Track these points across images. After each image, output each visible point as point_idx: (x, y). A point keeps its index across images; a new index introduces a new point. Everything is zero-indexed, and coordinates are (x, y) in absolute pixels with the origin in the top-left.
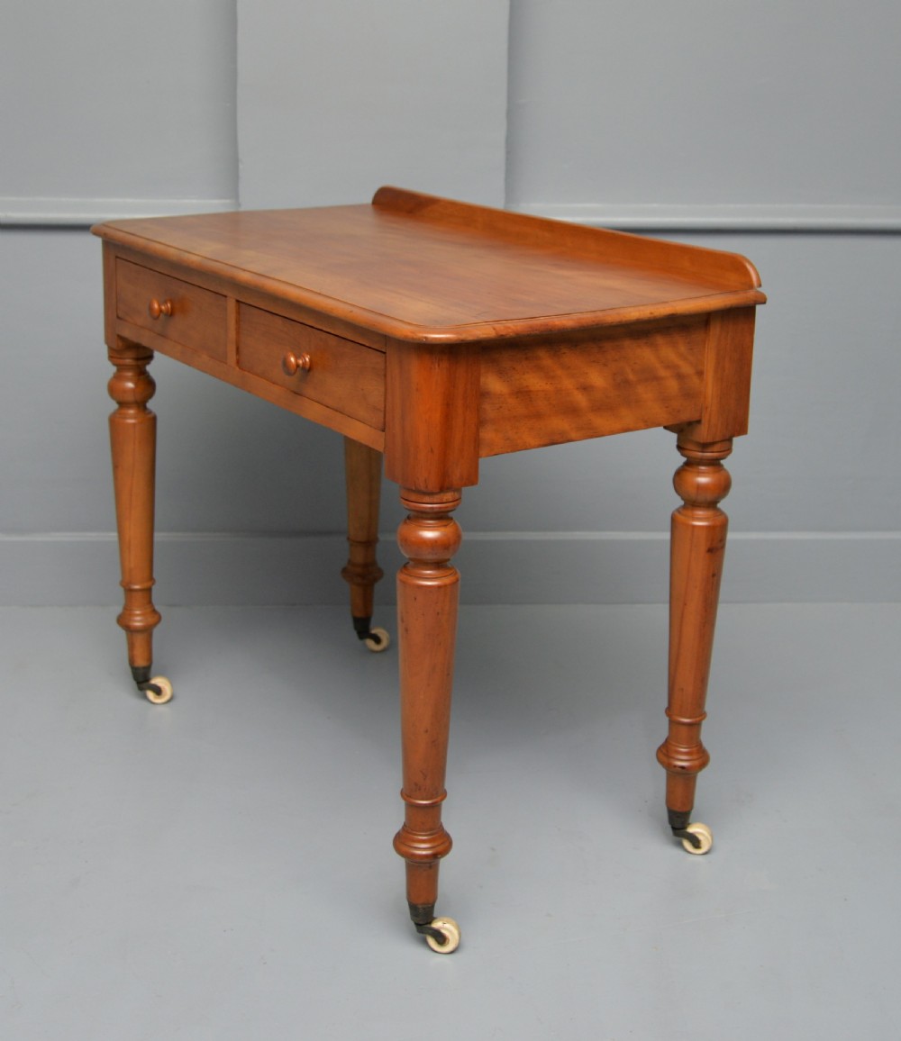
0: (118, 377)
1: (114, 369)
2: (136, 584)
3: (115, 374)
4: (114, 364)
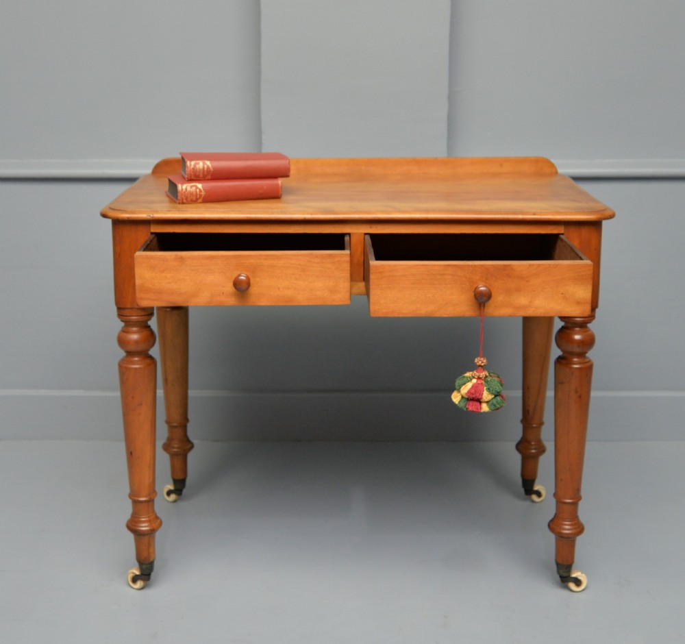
0: (125, 331)
1: (122, 324)
2: (143, 497)
3: (123, 328)
4: (122, 321)
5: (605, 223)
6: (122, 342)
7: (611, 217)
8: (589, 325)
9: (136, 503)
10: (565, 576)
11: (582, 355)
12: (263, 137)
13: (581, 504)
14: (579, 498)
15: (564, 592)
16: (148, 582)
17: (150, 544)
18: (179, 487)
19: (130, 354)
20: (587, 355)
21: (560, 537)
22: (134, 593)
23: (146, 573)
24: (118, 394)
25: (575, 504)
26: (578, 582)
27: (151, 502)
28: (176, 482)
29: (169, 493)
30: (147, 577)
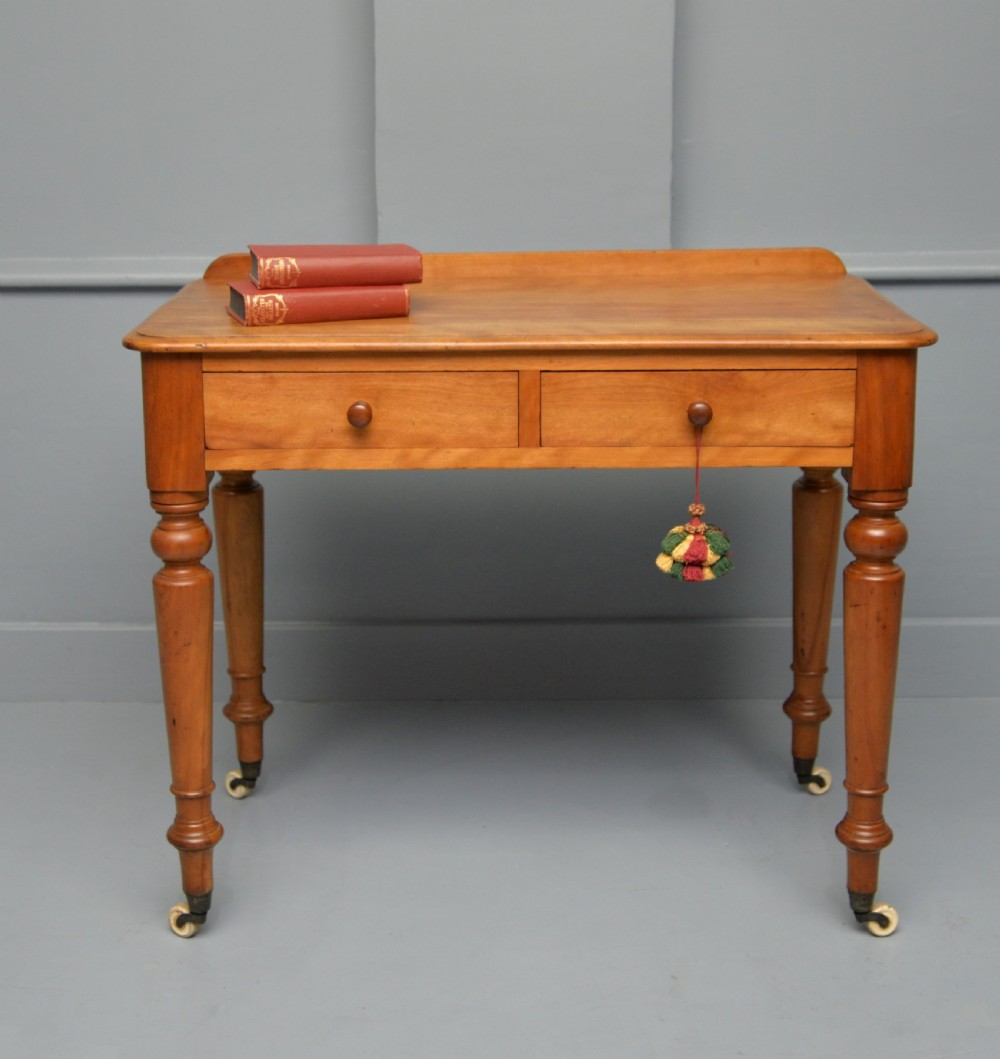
5: (921, 351)
6: (158, 546)
7: (932, 342)
8: (897, 514)
9: (181, 800)
10: (862, 910)
11: (886, 561)
12: (380, 219)
13: (887, 797)
14: (885, 788)
15: (863, 938)
16: (202, 925)
17: (206, 866)
18: (250, 775)
19: (171, 564)
20: (895, 561)
21: (855, 850)
22: (179, 944)
23: (198, 911)
24: (152, 628)
25: (878, 798)
26: (883, 921)
27: (205, 798)
28: (244, 766)
29: (234, 784)
30: (200, 918)
